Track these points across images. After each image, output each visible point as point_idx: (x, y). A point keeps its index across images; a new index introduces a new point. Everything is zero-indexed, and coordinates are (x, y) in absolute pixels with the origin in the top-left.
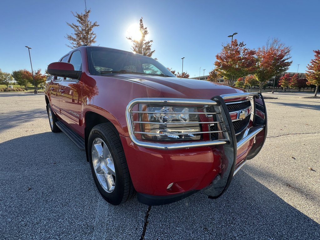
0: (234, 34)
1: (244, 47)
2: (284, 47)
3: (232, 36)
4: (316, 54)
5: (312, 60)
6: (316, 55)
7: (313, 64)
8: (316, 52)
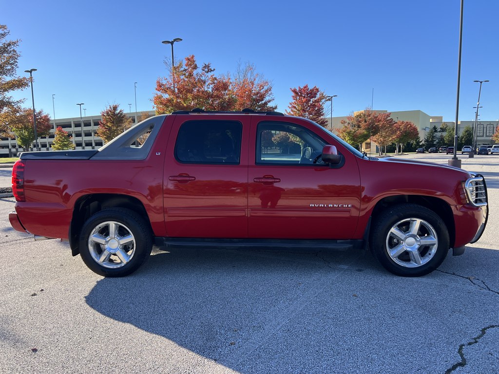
0: (175, 40)
1: (212, 73)
2: (263, 80)
3: (172, 43)
4: (293, 94)
5: (291, 104)
6: (293, 97)
7: (292, 111)
8: (295, 91)
